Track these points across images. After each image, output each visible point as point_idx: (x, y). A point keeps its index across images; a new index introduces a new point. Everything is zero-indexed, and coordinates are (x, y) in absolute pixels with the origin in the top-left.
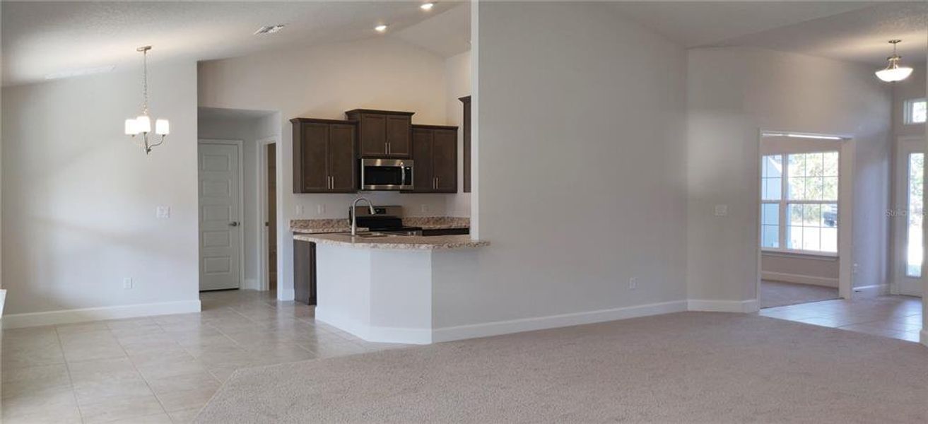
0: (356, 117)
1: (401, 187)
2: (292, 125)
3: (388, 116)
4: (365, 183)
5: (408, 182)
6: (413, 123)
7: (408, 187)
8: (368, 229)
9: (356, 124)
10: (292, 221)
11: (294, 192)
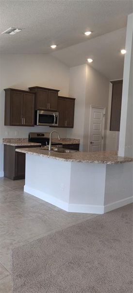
0: (34, 91)
1: (53, 125)
2: (4, 92)
3: (49, 91)
4: (39, 122)
5: (56, 123)
6: (59, 95)
7: (56, 125)
8: (41, 144)
9: (35, 94)
10: (3, 139)
11: (5, 125)
